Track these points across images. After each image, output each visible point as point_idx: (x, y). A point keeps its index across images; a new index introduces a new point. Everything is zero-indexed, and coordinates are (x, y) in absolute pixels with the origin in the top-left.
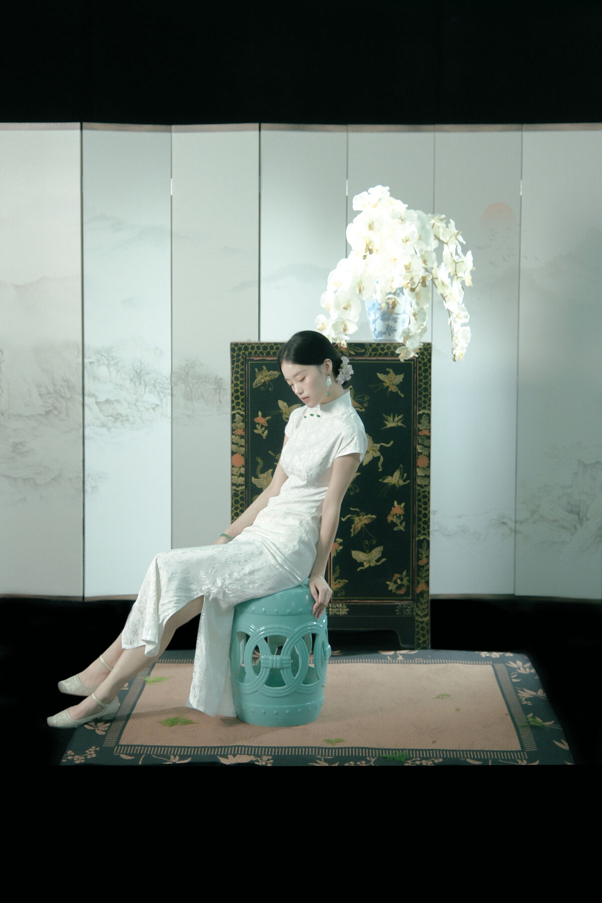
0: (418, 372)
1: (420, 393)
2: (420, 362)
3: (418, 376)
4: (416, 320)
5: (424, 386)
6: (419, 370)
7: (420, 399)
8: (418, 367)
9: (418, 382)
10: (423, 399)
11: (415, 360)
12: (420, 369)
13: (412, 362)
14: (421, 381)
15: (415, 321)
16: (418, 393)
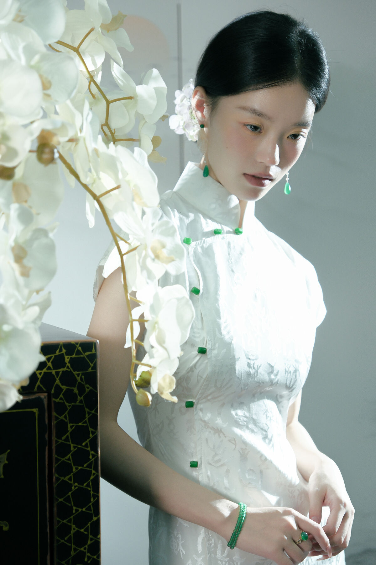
0: (54, 438)
1: (65, 511)
2: (61, 409)
3: (54, 456)
4: (25, 273)
5: (75, 486)
6: (59, 436)
7: (65, 529)
8: (54, 423)
9: (55, 475)
10: (74, 528)
11: (46, 402)
12: (62, 428)
13: (35, 410)
14: (65, 469)
15: (21, 280)
16: (55, 509)
